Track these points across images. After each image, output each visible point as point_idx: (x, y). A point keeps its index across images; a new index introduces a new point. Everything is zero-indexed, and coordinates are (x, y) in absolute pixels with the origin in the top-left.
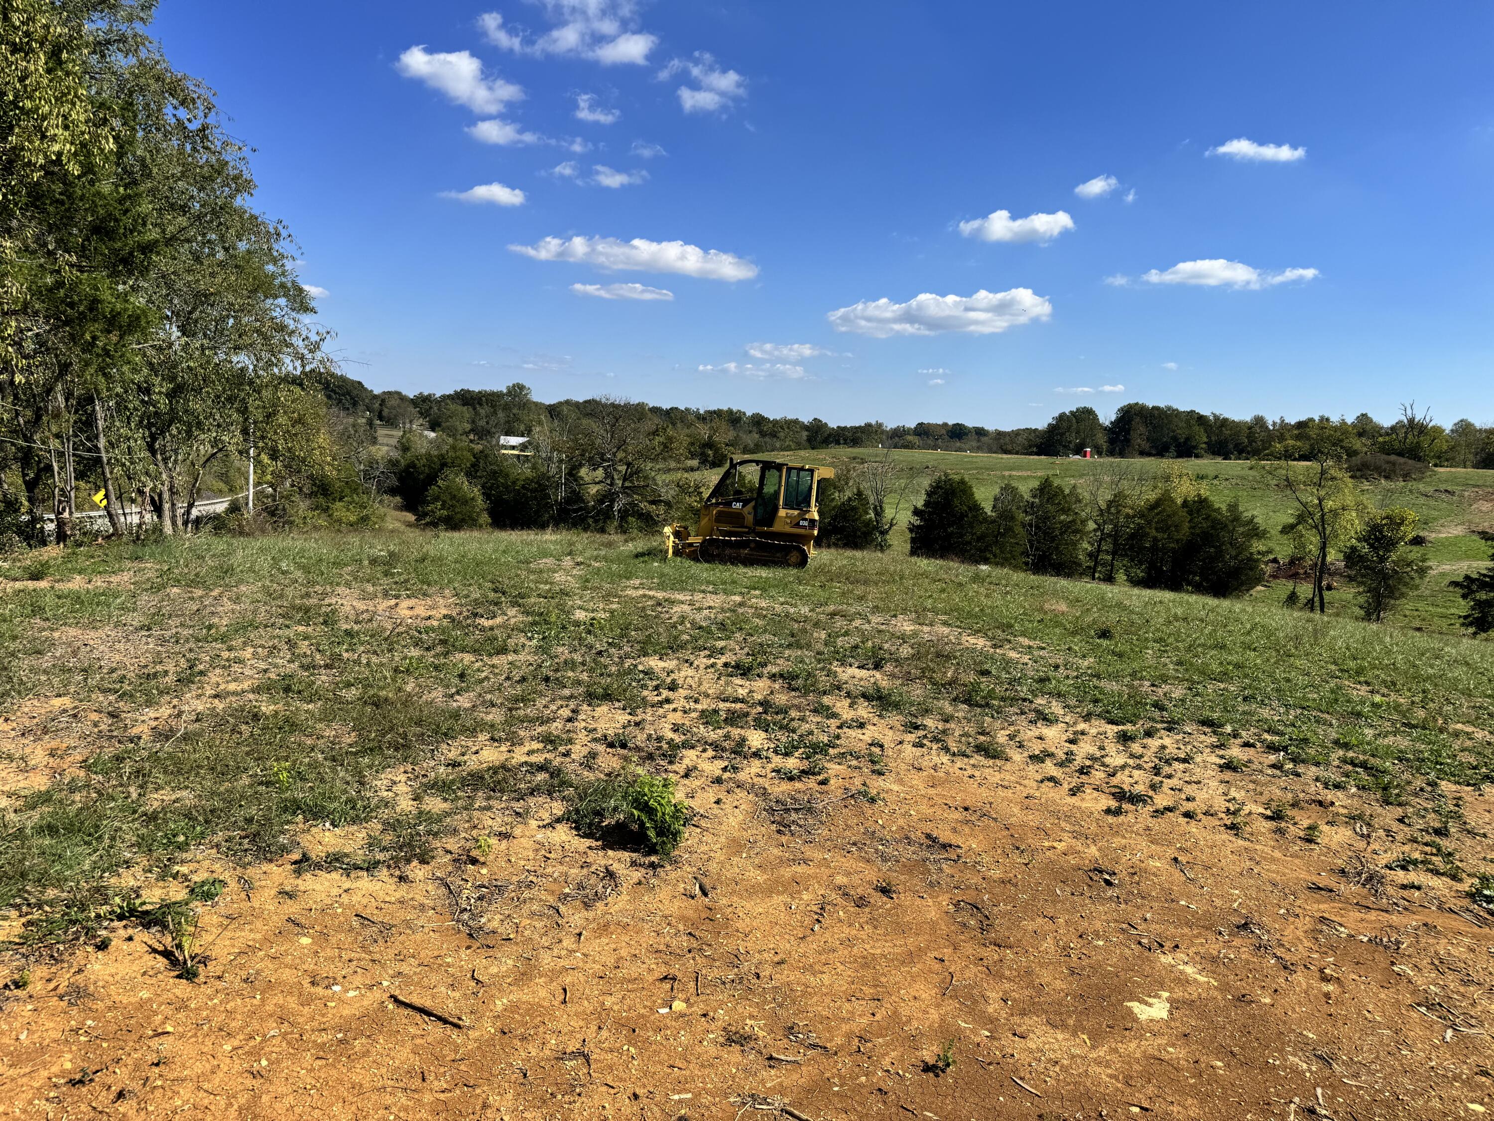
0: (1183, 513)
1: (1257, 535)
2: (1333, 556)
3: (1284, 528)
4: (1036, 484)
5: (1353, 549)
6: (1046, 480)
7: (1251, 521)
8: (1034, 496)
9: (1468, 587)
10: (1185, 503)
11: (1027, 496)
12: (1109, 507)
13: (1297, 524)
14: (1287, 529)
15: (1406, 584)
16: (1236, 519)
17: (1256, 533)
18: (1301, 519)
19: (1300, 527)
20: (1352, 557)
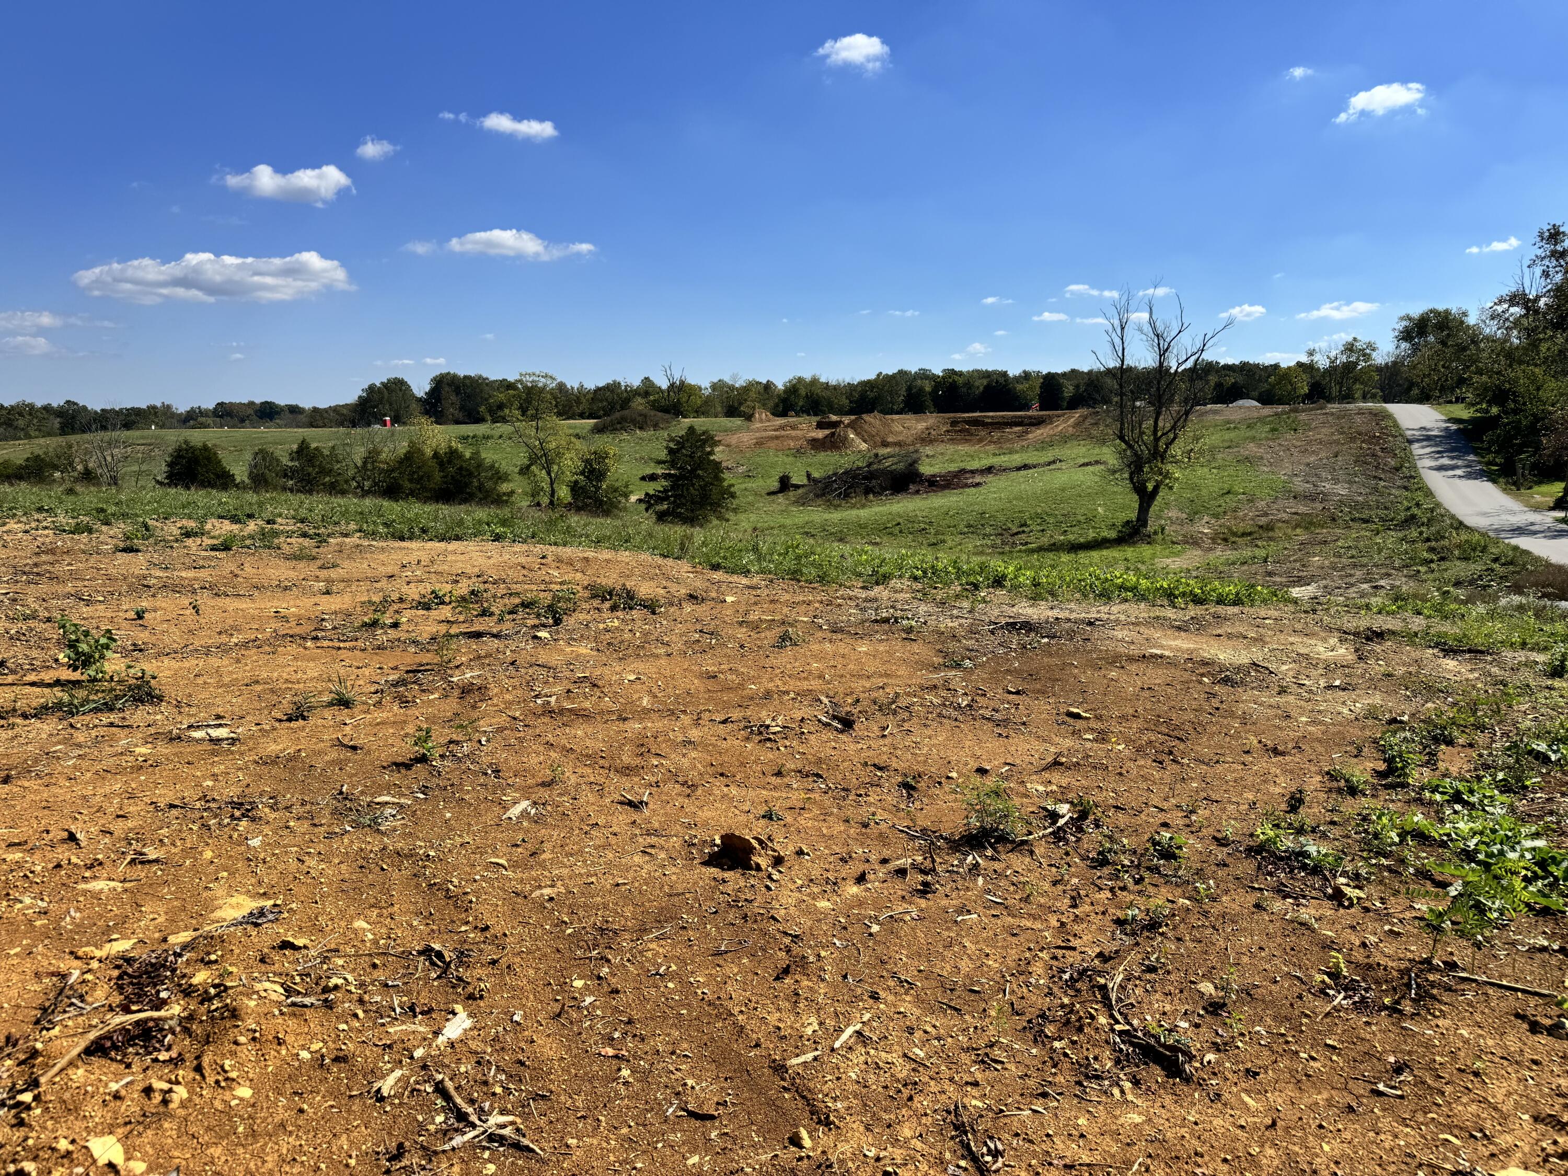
0: (433, 463)
1: (500, 478)
2: (564, 493)
3: (521, 469)
4: (295, 447)
5: (576, 482)
6: (303, 442)
7: (492, 467)
8: (292, 460)
9: (648, 502)
10: (436, 455)
11: (285, 461)
12: (365, 463)
13: (531, 464)
14: (525, 471)
15: (616, 507)
16: (480, 465)
17: (501, 477)
18: (533, 460)
19: (533, 468)
20: (575, 488)
